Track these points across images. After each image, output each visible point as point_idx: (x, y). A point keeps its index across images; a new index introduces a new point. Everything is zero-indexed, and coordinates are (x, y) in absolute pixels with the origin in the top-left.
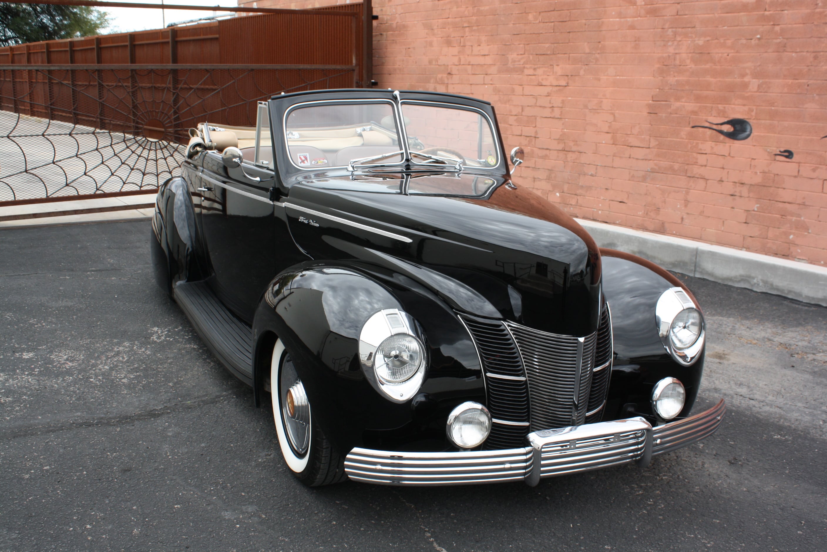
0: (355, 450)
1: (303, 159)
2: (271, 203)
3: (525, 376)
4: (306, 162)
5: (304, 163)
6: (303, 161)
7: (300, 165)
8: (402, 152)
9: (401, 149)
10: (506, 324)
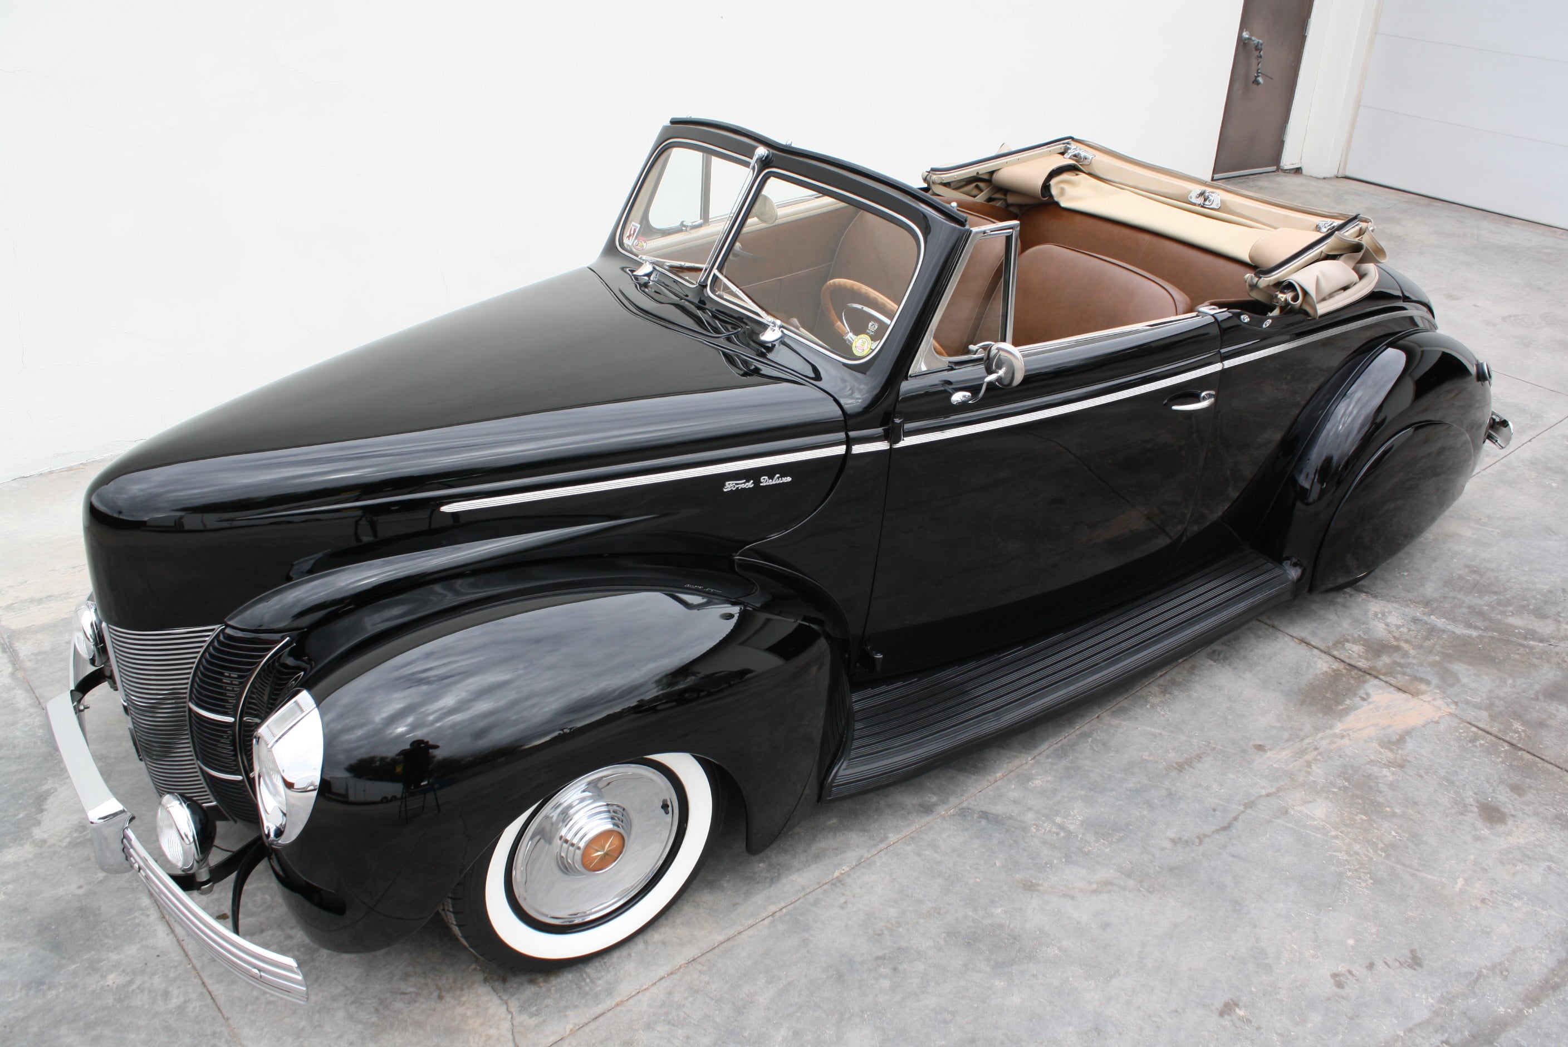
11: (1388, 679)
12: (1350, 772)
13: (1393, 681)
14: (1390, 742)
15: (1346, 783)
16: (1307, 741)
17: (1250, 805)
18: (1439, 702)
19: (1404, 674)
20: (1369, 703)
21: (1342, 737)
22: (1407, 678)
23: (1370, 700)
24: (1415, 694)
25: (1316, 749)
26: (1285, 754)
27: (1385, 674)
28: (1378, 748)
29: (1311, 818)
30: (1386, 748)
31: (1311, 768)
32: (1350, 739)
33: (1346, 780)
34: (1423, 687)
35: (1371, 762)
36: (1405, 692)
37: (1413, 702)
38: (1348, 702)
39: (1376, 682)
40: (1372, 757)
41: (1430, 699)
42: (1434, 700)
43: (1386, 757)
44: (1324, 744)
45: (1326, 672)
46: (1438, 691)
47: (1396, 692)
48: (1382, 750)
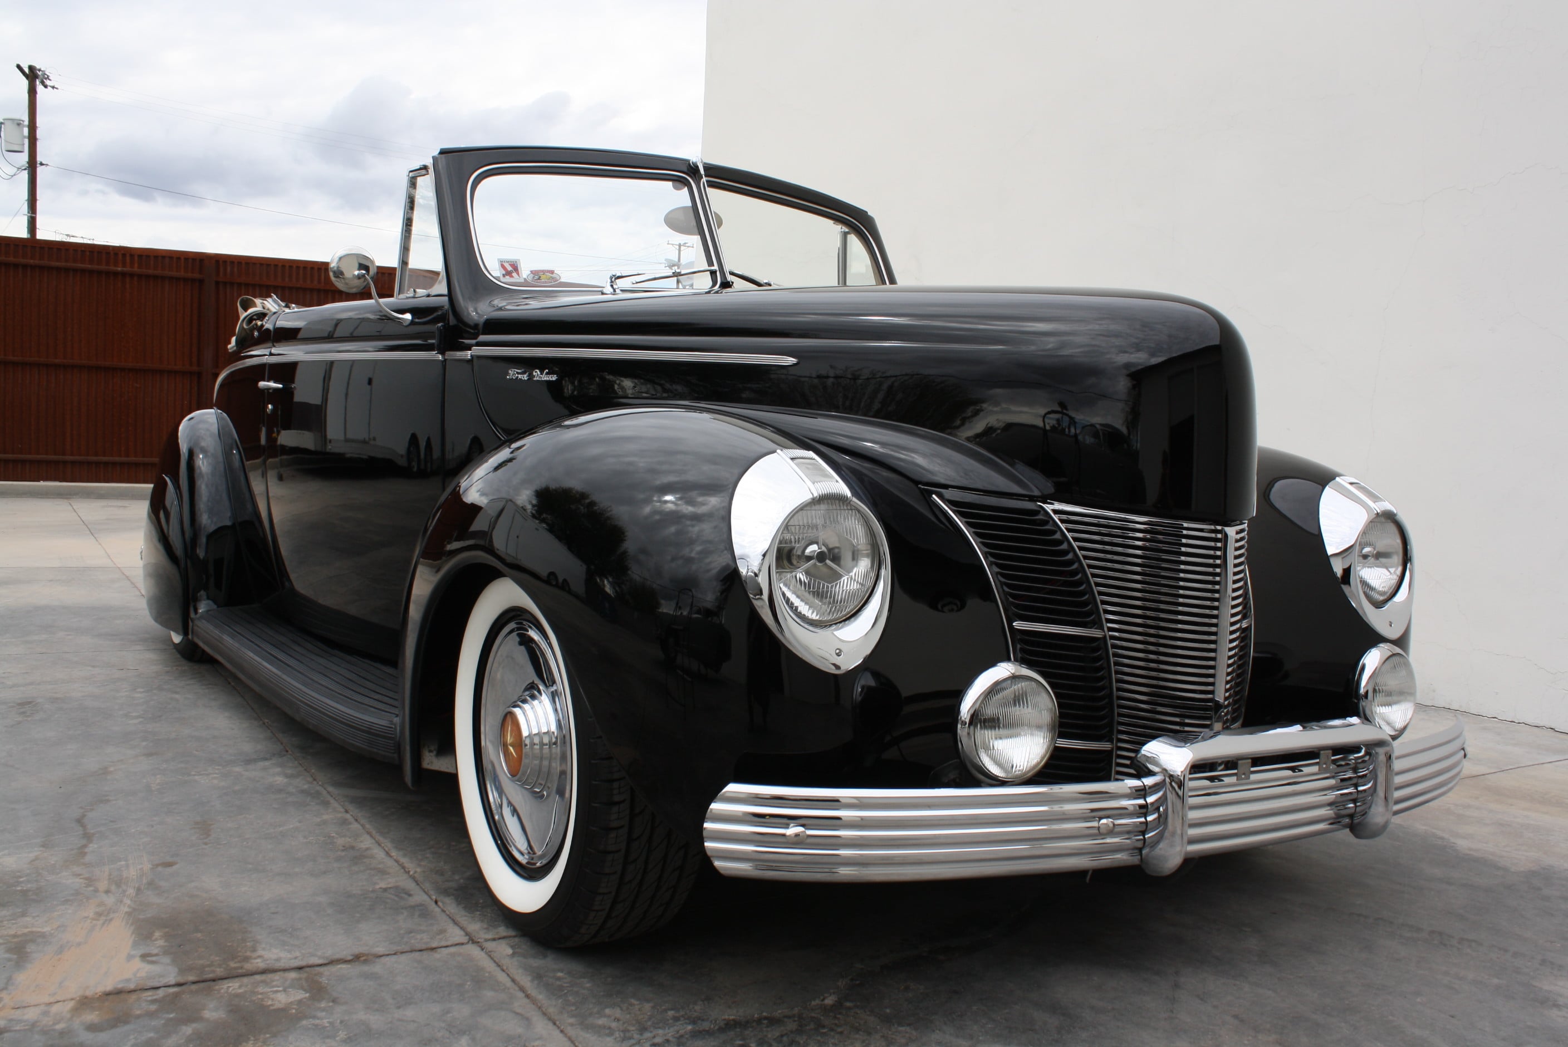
0: (732, 788)
1: (510, 268)
2: (440, 357)
3: (1101, 628)
4: (514, 274)
5: (512, 276)
6: (508, 273)
7: (502, 279)
8: (712, 268)
9: (710, 263)
10: (1048, 508)
11: (161, 993)
12: (34, 897)
13: (148, 995)
14: (33, 941)
15: (19, 888)
16: (131, 891)
17: (88, 837)
18: (31, 1015)
19: (151, 1015)
20: (130, 958)
21: (99, 914)
22: (138, 1012)
23: (137, 959)
24: (84, 1003)
25: (107, 892)
26: (132, 872)
27: (176, 995)
28: (34, 929)
29: (9, 854)
30: (24, 934)
31: (81, 878)
32: (86, 917)
33: (24, 893)
34: (91, 1017)
35: (24, 914)
36: (108, 994)
37: (74, 989)
38: (161, 943)
39: (172, 979)
40: (28, 919)
41: (55, 1009)
42: (46, 1013)
43: (10, 928)
44: (110, 900)
45: (254, 950)
46: (60, 1027)
47: (120, 986)
48: (26, 931)
